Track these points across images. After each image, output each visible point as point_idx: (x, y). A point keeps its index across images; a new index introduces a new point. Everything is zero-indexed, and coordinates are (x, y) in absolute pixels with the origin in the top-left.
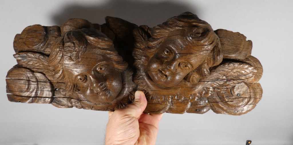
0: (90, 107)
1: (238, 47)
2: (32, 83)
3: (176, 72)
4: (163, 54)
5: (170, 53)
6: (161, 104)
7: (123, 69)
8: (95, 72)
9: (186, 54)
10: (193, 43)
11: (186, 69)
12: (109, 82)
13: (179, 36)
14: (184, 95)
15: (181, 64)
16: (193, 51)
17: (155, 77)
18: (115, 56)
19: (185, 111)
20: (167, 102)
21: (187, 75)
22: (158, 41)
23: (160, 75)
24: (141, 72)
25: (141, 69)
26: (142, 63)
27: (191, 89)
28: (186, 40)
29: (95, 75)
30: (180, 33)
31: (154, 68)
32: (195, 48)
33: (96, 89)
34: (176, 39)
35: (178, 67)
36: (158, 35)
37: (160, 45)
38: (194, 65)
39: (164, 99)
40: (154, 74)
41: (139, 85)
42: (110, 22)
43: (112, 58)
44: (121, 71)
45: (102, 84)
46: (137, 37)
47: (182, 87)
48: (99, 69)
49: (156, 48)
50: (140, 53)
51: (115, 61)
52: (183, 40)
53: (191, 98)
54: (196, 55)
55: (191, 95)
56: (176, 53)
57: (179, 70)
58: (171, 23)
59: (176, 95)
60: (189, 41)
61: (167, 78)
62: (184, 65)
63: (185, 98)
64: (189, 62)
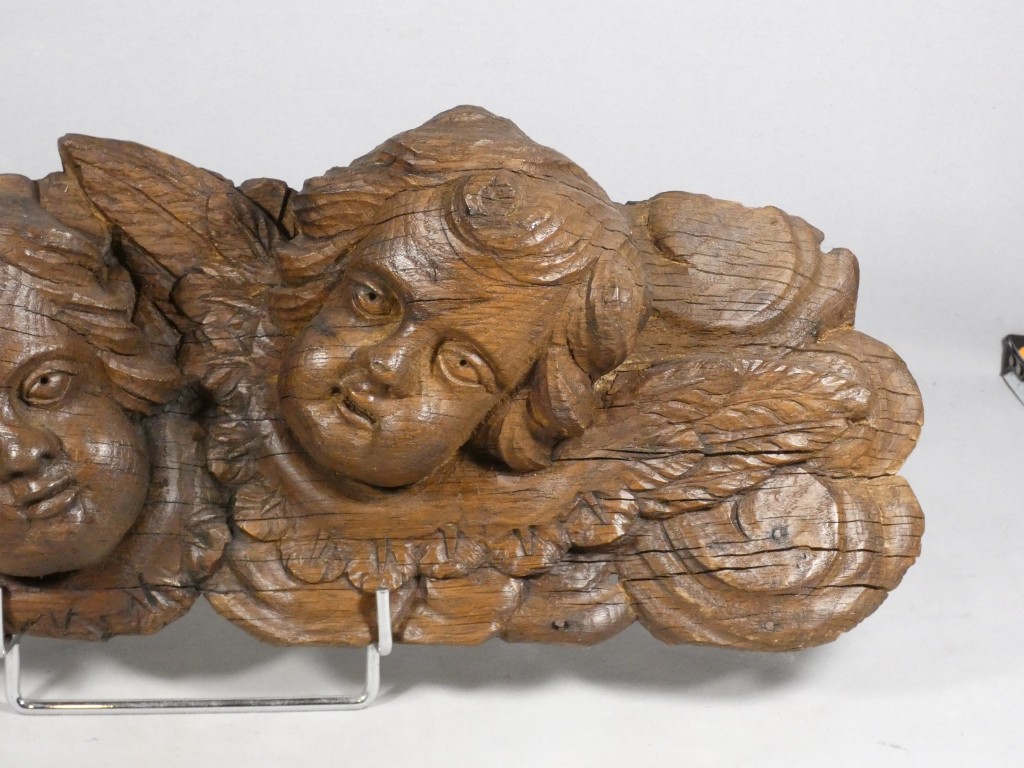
3: (419, 394)
4: (352, 312)
5: (387, 304)
6: (360, 590)
7: (156, 398)
8: (15, 400)
9: (457, 303)
10: (482, 246)
11: (465, 379)
12: (81, 453)
13: (420, 216)
14: (484, 534)
15: (440, 357)
16: (485, 286)
17: (316, 425)
18: (114, 326)
19: (493, 628)
20: (394, 576)
21: (487, 417)
22: (330, 250)
23: (342, 416)
24: (249, 420)
25: (254, 400)
26: (254, 371)
27: (515, 501)
28: (449, 234)
29: (15, 413)
30: (422, 205)
31: (308, 381)
32: (494, 272)
33: (18, 484)
34: (409, 234)
35: (428, 372)
36: (326, 218)
37: (338, 267)
38: (502, 356)
39: (377, 560)
40: (313, 409)
41: (239, 492)
42: (83, 166)
43: (99, 332)
44: (141, 407)
45: (47, 457)
46: (229, 237)
47: (467, 492)
48: (34, 383)
49: (321, 285)
50: (246, 320)
51: (112, 351)
52: (438, 237)
53: (519, 553)
54: (503, 304)
55: (516, 532)
56: (411, 296)
57: (431, 386)
58: (385, 158)
59: (440, 535)
60: (464, 240)
61: (377, 431)
62: (455, 360)
63: (488, 551)
64: (473, 341)
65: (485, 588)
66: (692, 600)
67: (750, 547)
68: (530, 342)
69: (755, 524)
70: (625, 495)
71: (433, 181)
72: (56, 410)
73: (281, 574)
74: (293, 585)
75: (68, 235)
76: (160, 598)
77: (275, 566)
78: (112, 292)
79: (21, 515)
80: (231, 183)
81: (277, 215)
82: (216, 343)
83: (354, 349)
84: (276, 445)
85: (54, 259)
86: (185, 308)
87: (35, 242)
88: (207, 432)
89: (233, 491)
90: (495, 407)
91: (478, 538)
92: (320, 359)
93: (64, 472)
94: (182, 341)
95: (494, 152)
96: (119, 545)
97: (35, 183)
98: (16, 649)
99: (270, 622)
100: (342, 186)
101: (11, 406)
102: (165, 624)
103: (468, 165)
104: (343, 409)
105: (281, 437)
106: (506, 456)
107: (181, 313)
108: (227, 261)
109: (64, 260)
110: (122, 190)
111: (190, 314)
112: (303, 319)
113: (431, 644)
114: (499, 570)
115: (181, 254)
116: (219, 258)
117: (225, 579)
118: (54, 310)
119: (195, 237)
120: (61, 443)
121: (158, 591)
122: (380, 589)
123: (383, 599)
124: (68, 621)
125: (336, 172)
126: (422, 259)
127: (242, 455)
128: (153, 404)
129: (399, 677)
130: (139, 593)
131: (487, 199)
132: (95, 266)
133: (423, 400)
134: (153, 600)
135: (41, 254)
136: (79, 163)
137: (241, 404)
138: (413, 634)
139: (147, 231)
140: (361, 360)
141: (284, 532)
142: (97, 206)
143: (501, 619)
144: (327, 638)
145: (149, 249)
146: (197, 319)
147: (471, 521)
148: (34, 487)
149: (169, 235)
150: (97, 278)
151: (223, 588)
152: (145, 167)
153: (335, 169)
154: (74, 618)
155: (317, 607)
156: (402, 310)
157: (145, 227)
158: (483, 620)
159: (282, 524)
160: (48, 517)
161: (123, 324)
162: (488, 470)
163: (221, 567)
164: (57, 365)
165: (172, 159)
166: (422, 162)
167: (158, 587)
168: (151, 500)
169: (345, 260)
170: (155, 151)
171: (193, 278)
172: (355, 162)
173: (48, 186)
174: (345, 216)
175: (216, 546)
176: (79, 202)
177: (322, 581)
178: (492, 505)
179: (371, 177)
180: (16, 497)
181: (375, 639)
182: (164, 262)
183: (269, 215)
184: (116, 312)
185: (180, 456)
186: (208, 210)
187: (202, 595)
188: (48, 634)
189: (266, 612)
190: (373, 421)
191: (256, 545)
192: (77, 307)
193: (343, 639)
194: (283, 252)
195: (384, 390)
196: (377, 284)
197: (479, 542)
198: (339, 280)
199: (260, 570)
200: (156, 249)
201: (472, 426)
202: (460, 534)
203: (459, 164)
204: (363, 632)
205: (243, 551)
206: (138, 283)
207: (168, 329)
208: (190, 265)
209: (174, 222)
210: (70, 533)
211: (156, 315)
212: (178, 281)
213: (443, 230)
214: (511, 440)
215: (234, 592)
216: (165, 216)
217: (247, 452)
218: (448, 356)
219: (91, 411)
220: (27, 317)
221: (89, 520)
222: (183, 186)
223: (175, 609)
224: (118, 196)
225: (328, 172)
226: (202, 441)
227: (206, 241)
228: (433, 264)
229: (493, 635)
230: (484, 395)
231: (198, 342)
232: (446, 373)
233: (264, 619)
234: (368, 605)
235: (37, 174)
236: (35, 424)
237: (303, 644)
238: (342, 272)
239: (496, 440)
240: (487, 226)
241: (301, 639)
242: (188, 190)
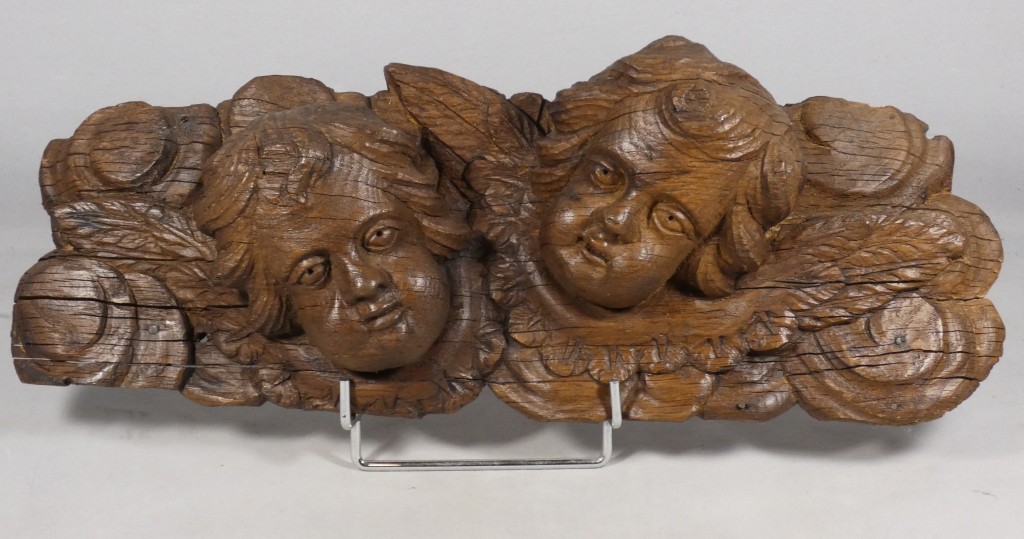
0: (331, 398)
1: (887, 161)
2: (117, 312)
3: (639, 241)
4: (591, 183)
5: (616, 177)
6: (598, 382)
7: (454, 247)
8: (359, 247)
9: (666, 175)
10: (685, 134)
11: (672, 230)
12: (405, 284)
13: (640, 114)
14: (686, 342)
15: (654, 214)
16: (688, 162)
17: (567, 264)
18: (426, 196)
19: (694, 409)
20: (622, 371)
21: (687, 258)
22: (575, 140)
23: (584, 257)
24: (518, 261)
25: (521, 248)
26: (522, 227)
27: (709, 318)
28: (661, 126)
29: (360, 257)
30: (642, 105)
31: (561, 232)
32: (694, 152)
33: (361, 306)
34: (632, 127)
35: (646, 225)
36: (572, 118)
37: (581, 153)
38: (699, 213)
39: (610, 360)
40: (564, 253)
41: (512, 312)
42: (402, 85)
43: (416, 200)
44: (445, 253)
45: (382, 287)
46: (503, 134)
47: (674, 312)
48: (372, 235)
49: (569, 165)
50: (516, 191)
51: (425, 213)
52: (652, 128)
53: (712, 356)
54: (700, 175)
55: (709, 341)
56: (633, 171)
57: (648, 235)
58: (614, 74)
59: (654, 343)
60: (672, 130)
61: (610, 268)
62: (665, 216)
63: (689, 354)
64: (678, 202)
65: (688, 381)
66: (837, 389)
67: (879, 350)
68: (720, 202)
69: (882, 334)
70: (788, 314)
71: (649, 89)
72: (387, 254)
73: (542, 370)
74: (551, 378)
75: (395, 132)
76: (458, 387)
77: (538, 364)
78: (423, 173)
79: (364, 328)
80: (503, 96)
81: (536, 119)
82: (495, 208)
83: (593, 209)
84: (537, 279)
85: (385, 149)
86: (473, 184)
87: (372, 137)
88: (489, 270)
89: (507, 313)
90: (694, 250)
91: (682, 345)
92: (569, 217)
93: (393, 297)
94: (471, 207)
95: (694, 67)
96: (431, 349)
97: (369, 99)
98: (358, 424)
99: (536, 404)
100: (584, 95)
101: (357, 251)
102: (462, 406)
103: (674, 77)
104: (585, 252)
105: (541, 273)
106: (702, 286)
107: (470, 187)
108: (502, 151)
109: (392, 149)
110: (429, 102)
111: (476, 189)
112: (556, 190)
113: (649, 420)
114: (697, 368)
115: (469, 147)
116: (496, 149)
117: (502, 374)
118: (385, 185)
119: (479, 135)
120: (391, 277)
121: (457, 382)
122: (613, 380)
123: (615, 388)
124: (395, 404)
125: (579, 86)
126: (642, 144)
127: (513, 287)
128: (452, 251)
129: (626, 446)
130: (444, 384)
131: (688, 100)
132: (413, 154)
133: (642, 245)
134: (453, 389)
135: (376, 146)
136: (399, 83)
137: (513, 251)
138: (636, 413)
139: (446, 131)
140: (598, 217)
141: (544, 340)
142: (411, 114)
143: (699, 403)
144: (575, 415)
145: (448, 144)
146: (482, 192)
147: (676, 333)
148: (373, 307)
149: (461, 133)
150: (414, 162)
151: (501, 380)
152: (445, 85)
153: (579, 84)
154: (399, 402)
155: (568, 393)
156: (627, 181)
157: (444, 128)
158: (687, 404)
159: (541, 335)
160: (382, 329)
161: (433, 194)
162: (688, 296)
163: (500, 365)
164: (388, 223)
165: (463, 80)
166: (642, 76)
167: (456, 380)
168: (452, 318)
169: (586, 147)
170: (451, 75)
171: (478, 163)
172: (593, 78)
173: (377, 100)
174: (585, 117)
175: (497, 351)
176: (399, 111)
177: (571, 375)
178: (692, 321)
179: (605, 88)
180: (360, 315)
181: (609, 417)
182: (459, 152)
183: (530, 118)
184: (427, 186)
185: (470, 288)
186: (488, 115)
187: (487, 386)
188: (380, 413)
189: (532, 397)
190: (606, 261)
191: (524, 350)
192: (402, 182)
193: (587, 416)
194: (542, 143)
195: (615, 238)
196: (610, 164)
197: (682, 348)
198: (581, 162)
199: (527, 368)
200: (452, 143)
201: (677, 265)
202: (669, 342)
203: (668, 76)
204: (601, 412)
205: (515, 355)
206: (440, 167)
207: (461, 198)
208: (476, 154)
209: (465, 124)
210: (398, 340)
211: (453, 190)
212: (468, 166)
213: (657, 123)
214: (706, 274)
215: (509, 383)
216: (459, 120)
217: (518, 284)
218: (660, 213)
219: (410, 255)
220: (367, 189)
221: (410, 331)
222: (471, 98)
223: (468, 395)
224: (426, 107)
225: (573, 86)
226: (485, 277)
227: (486, 137)
228: (649, 148)
229: (693, 414)
230: (686, 241)
231: (482, 208)
232: (659, 226)
233: (530, 402)
234: (604, 393)
235: (369, 92)
236: (373, 264)
237: (558, 420)
238: (584, 155)
239: (695, 275)
240: (688, 119)
241: (558, 416)
242: (474, 102)
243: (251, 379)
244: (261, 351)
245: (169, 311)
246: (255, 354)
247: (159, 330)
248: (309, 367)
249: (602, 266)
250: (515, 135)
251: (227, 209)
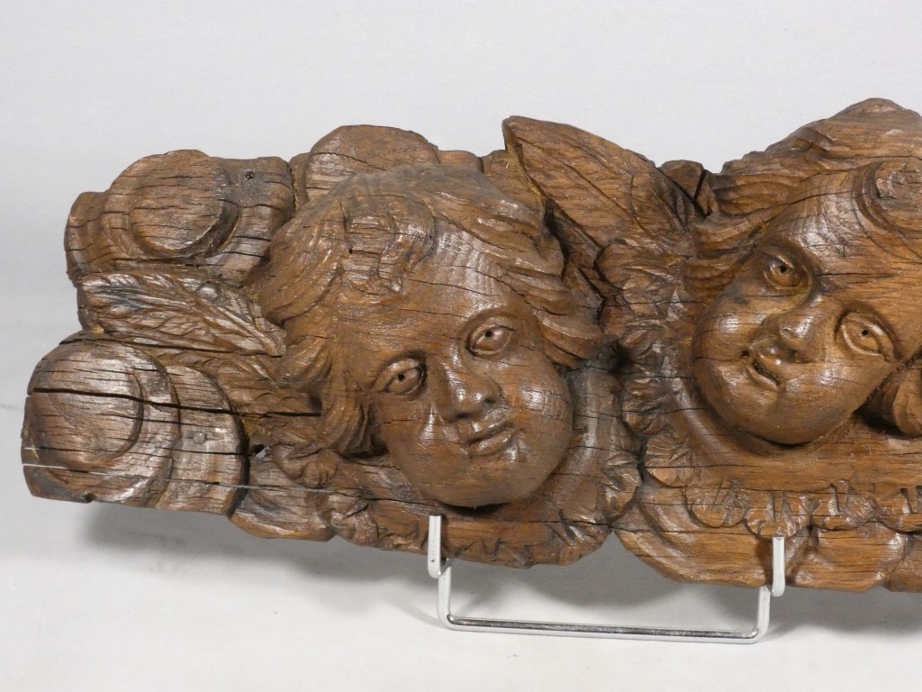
0: (417, 537)
2: (154, 413)
3: (823, 360)
4: (762, 281)
5: (796, 276)
6: (757, 536)
7: (581, 354)
8: (463, 350)
9: (863, 278)
10: (889, 226)
11: (865, 348)
12: (518, 399)
13: (832, 197)
14: (874, 491)
15: (843, 327)
16: (889, 262)
17: (727, 384)
18: (550, 288)
19: (879, 577)
20: (789, 524)
21: (882, 385)
22: (745, 226)
23: (750, 377)
24: (662, 377)
25: (667, 359)
26: (668, 333)
27: (905, 463)
28: (859, 214)
29: (463, 363)
30: (835, 187)
31: (722, 344)
32: (900, 250)
33: (462, 424)
34: (820, 214)
35: (831, 340)
36: (743, 197)
37: (751, 242)
38: (902, 329)
39: (774, 509)
40: (724, 370)
41: (650, 441)
42: (524, 145)
43: (536, 293)
44: (568, 361)
45: (489, 401)
46: (650, 212)
47: (860, 452)
48: (480, 335)
49: (734, 257)
50: (662, 287)
51: (546, 310)
52: (848, 217)
53: (906, 510)
54: (906, 280)
55: (904, 491)
56: (820, 270)
57: (834, 353)
58: (802, 144)
59: (832, 490)
60: (873, 220)
61: (782, 392)
62: (858, 330)
63: (876, 507)
64: (876, 313)
65: (873, 541)
71: (846, 166)
72: (497, 360)
73: (685, 516)
74: (696, 527)
75: (515, 206)
76: (577, 533)
77: (681, 510)
78: (545, 258)
79: (464, 451)
80: (652, 163)
81: (693, 194)
82: (634, 307)
83: (764, 317)
84: (685, 401)
85: (502, 227)
86: (608, 275)
87: (487, 212)
88: (623, 387)
89: (644, 441)
90: (891, 375)
91: (868, 494)
92: (732, 325)
93: (503, 415)
94: (604, 304)
95: (904, 141)
96: (544, 483)
97: (481, 159)
98: (449, 570)
99: (674, 560)
100: (761, 169)
101: (460, 355)
102: (580, 556)
103: (879, 152)
104: (752, 371)
105: (690, 394)
106: (898, 421)
107: (603, 279)
108: (647, 234)
109: (510, 228)
110: (557, 168)
111: (611, 281)
112: (716, 288)
113: (820, 588)
114: (886, 526)
115: (606, 227)
116: (640, 231)
117: (635, 519)
118: (500, 273)
119: (619, 211)
120: (500, 390)
121: (576, 526)
122: (776, 535)
123: (778, 545)
124: (497, 548)
125: (754, 155)
126: (833, 236)
127: (654, 409)
128: (578, 359)
129: (786, 617)
130: (560, 527)
131: (897, 183)
132: (535, 234)
133: (825, 365)
134: (571, 535)
135: (491, 223)
136: (521, 142)
137: (655, 363)
138: (804, 579)
139: (577, 205)
140: (771, 328)
141: (690, 479)
142: (534, 182)
143: (886, 569)
144: (726, 577)
145: (578, 221)
146: (618, 286)
147: (861, 479)
148: (476, 427)
149: (596, 209)
150: (536, 245)
151: (632, 527)
152: (578, 148)
153: (753, 154)
154: (502, 546)
155: (718, 549)
156: (810, 282)
157: (575, 202)
158: (870, 570)
159: (688, 472)
160: (486, 456)
161: (557, 286)
162: (880, 432)
163: (631, 508)
164: (500, 321)
165: (602, 141)
166: (837, 149)
167: (575, 523)
168: (573, 446)
169: (758, 236)
170: (588, 134)
171: (616, 248)
172: (772, 147)
173: (491, 162)
174: (760, 197)
175: (628, 490)
176: (518, 178)
177: (723, 526)
178: (881, 464)
179: (788, 161)
180: (460, 435)
181: (769, 581)
182: (591, 233)
183: (686, 193)
184: (552, 276)
185: (598, 407)
186: (632, 187)
187: (613, 533)
188: (478, 559)
189: (674, 553)
190: (778, 383)
191: (663, 490)
192: (519, 270)
193: (741, 579)
194: (701, 227)
195: (791, 355)
196: (790, 259)
197: (867, 499)
198: (751, 254)
199: (667, 514)
200: (584, 222)
201: (868, 392)
202: (852, 490)
203: (871, 151)
204: (758, 574)
205: (652, 495)
206: (566, 251)
207: (591, 293)
208: (613, 237)
209: (602, 198)
210: (505, 469)
211: (581, 281)
212: (602, 251)
213: (854, 210)
214: (905, 407)
215: (642, 531)
216: (594, 191)
217: (659, 406)
218: (852, 326)
219: (527, 363)
220: (477, 277)
221: (522, 459)
222: (612, 165)
223: (590, 544)
224: (553, 173)
225: (746, 156)
226: (618, 393)
227: (628, 214)
228: (842, 241)
229: (877, 584)
230: (882, 364)
231: (617, 306)
232: (849, 342)
233: (669, 557)
234: (764, 551)
235: (482, 151)
236: (479, 372)
237: (703, 582)
238: (755, 246)
239: (890, 406)
240: (896, 208)
241: (702, 577)
242: (616, 169)
243: (318, 507)
244: (332, 472)
245: (219, 415)
246: (324, 476)
247: (206, 439)
248: (391, 496)
249: (770, 389)
250: (665, 214)
251: (303, 295)
